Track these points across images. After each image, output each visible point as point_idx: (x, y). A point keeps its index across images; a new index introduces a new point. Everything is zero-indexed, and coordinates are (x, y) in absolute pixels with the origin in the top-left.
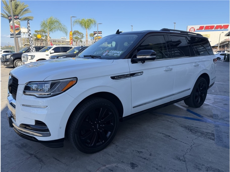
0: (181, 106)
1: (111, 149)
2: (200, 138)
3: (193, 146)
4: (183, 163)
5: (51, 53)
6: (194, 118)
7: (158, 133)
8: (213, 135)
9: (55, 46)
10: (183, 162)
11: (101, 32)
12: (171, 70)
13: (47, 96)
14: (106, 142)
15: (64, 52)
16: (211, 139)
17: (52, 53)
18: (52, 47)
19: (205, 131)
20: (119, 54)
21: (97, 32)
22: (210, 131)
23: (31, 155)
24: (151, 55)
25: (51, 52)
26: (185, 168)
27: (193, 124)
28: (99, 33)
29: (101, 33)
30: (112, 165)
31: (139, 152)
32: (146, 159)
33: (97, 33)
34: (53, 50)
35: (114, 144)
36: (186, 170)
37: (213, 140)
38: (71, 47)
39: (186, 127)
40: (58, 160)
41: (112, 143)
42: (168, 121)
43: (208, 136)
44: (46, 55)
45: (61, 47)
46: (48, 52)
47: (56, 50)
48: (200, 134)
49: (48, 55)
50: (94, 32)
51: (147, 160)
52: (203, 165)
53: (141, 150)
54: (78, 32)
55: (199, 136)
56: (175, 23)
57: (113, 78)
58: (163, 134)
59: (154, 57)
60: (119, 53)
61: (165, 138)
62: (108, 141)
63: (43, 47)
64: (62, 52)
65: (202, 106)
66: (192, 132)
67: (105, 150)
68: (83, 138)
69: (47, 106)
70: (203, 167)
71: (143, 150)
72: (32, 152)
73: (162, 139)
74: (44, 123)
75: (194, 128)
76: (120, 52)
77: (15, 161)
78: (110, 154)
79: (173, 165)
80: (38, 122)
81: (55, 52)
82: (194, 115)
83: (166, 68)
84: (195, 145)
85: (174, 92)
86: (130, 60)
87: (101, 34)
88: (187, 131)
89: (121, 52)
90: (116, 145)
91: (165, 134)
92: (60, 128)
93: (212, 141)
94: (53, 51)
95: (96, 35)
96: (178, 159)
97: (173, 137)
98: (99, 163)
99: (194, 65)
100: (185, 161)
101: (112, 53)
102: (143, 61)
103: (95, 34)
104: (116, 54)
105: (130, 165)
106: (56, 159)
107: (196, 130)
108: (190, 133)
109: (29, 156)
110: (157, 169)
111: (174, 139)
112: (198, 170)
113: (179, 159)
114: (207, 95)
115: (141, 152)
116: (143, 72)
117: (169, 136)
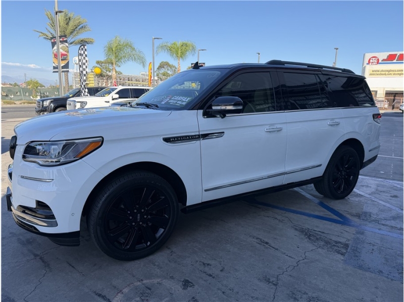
0: (310, 195)
1: (160, 257)
2: (320, 250)
3: (301, 262)
4: (271, 288)
5: (113, 99)
6: (324, 216)
7: (250, 236)
8: (346, 246)
9: (120, 88)
10: (273, 286)
12: (280, 130)
13: (54, 164)
14: (154, 245)
15: (134, 97)
16: (339, 252)
17: (116, 99)
18: (116, 89)
19: (334, 238)
20: (186, 102)
22: (343, 240)
23: (36, 255)
24: (234, 105)
25: (113, 98)
26: (272, 296)
27: (317, 227)
30: (153, 281)
31: (204, 264)
32: (212, 276)
34: (116, 93)
35: (169, 248)
36: (272, 299)
37: (342, 254)
38: (148, 89)
39: (302, 231)
40: (73, 267)
41: (167, 247)
42: (276, 218)
43: (336, 248)
44: (106, 102)
45: (130, 89)
46: (108, 98)
47: (123, 94)
49: (109, 102)
50: (192, 64)
51: (214, 278)
52: (305, 293)
53: (209, 262)
54: (167, 64)
55: (320, 247)
56: (337, 49)
57: (167, 140)
58: (257, 239)
59: (240, 107)
60: (186, 100)
61: (258, 246)
62: (156, 243)
63: (102, 89)
64: (132, 98)
65: (349, 196)
66: (310, 239)
67: (151, 257)
68: (112, 235)
69: (53, 180)
70: (305, 296)
71: (212, 262)
72: (38, 253)
73: (252, 246)
74: (47, 206)
75: (316, 232)
77: (9, 263)
78: (157, 264)
79: (254, 289)
80: (40, 204)
81: (120, 98)
82: (326, 211)
83: (269, 127)
84: (305, 260)
85: (288, 169)
86: (201, 112)
88: (303, 236)
89: (188, 99)
91: (261, 239)
92: (73, 214)
93: (339, 256)
94: (117, 96)
96: (265, 280)
97: (273, 245)
98: (134, 276)
99: (328, 124)
100: (276, 285)
101: (175, 100)
102: (223, 114)
104: (180, 102)
105: (181, 283)
106: (70, 265)
107: (318, 237)
108: (307, 240)
109: (32, 257)
110: (223, 292)
111: (274, 248)
113: (268, 281)
114: (359, 176)
115: (208, 264)
116: (224, 132)
117: (267, 243)
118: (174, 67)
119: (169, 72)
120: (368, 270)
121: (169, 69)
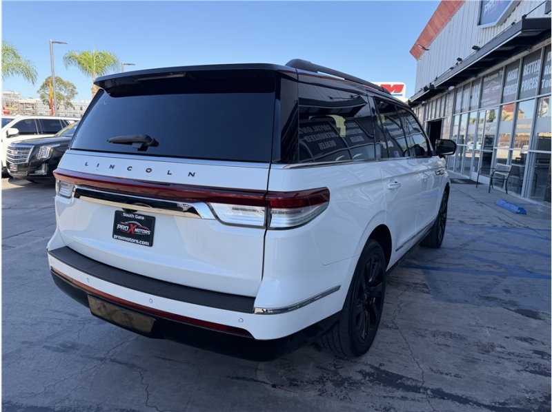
2: (407, 293)
3: (401, 305)
5: (9, 136)
8: (425, 285)
9: (18, 118)
10: (395, 331)
16: (424, 292)
17: (14, 136)
18: (12, 120)
22: (419, 281)
23: (103, 360)
25: (9, 134)
26: (402, 338)
34: (13, 127)
36: (405, 340)
37: (428, 293)
38: (65, 121)
43: (418, 289)
45: (37, 120)
47: (24, 128)
48: (404, 287)
49: (2, 141)
52: (426, 330)
54: (59, 80)
55: (405, 290)
64: (40, 133)
66: (391, 285)
70: (427, 332)
72: (102, 355)
81: (21, 133)
84: (403, 304)
93: (426, 295)
94: (16, 131)
96: (385, 327)
100: (398, 329)
107: (397, 282)
109: (99, 362)
112: (420, 337)
113: (387, 327)
118: (71, 85)
119: (62, 93)
120: (456, 301)
121: (63, 88)
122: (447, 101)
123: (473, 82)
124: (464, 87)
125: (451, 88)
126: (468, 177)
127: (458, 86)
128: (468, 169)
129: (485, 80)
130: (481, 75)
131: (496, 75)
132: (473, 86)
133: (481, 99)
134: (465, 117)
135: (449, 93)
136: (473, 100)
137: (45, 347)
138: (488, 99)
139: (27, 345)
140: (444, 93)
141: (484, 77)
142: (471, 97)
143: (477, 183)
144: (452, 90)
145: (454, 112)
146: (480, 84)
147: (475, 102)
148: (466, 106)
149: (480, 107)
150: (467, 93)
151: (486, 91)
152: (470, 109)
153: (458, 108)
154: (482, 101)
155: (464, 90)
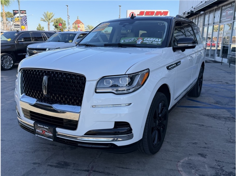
2: (227, 122)
7: (191, 124)
11: (25, 11)
19: (224, 116)
20: (159, 42)
21: (18, 11)
27: (210, 112)
28: (22, 12)
29: (25, 13)
30: (185, 160)
31: (194, 143)
33: (18, 13)
39: (207, 115)
42: (187, 112)
48: (224, 119)
50: (14, 11)
51: (208, 148)
55: (225, 121)
56: (120, 6)
58: (195, 124)
69: (131, 104)
73: (199, 129)
76: (158, 40)
83: (189, 57)
85: (191, 82)
87: (26, 15)
90: (168, 142)
91: (198, 124)
92: (142, 127)
95: (18, 15)
97: (206, 125)
101: (148, 41)
102: (183, 49)
103: (15, 14)
104: (155, 42)
105: (199, 156)
107: (218, 117)
108: (216, 119)
111: (209, 127)
115: (196, 143)
116: (180, 61)
117: (203, 125)
122: (199, 19)
123: (216, 9)
124: (210, 12)
125: (202, 12)
126: (213, 60)
127: (206, 11)
128: (213, 56)
129: (223, 8)
130: (221, 5)
131: (230, 5)
132: (215, 11)
133: (221, 18)
134: (211, 28)
135: (201, 15)
136: (215, 19)
137: (48, 165)
138: (225, 18)
139: (37, 165)
140: (197, 15)
141: (222, 6)
142: (214, 17)
143: (222, 63)
144: (202, 14)
145: (204, 25)
146: (220, 10)
147: (217, 19)
148: (211, 22)
149: (220, 23)
150: (212, 15)
151: (223, 14)
152: (214, 24)
153: (206, 23)
154: (222, 19)
155: (210, 13)
